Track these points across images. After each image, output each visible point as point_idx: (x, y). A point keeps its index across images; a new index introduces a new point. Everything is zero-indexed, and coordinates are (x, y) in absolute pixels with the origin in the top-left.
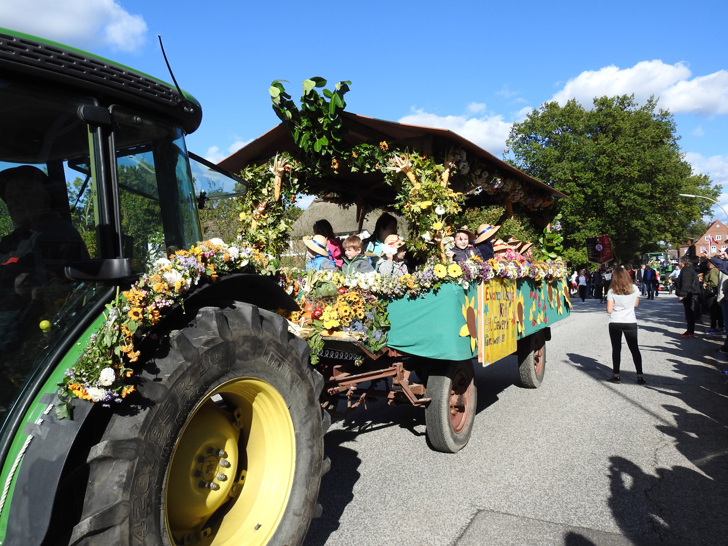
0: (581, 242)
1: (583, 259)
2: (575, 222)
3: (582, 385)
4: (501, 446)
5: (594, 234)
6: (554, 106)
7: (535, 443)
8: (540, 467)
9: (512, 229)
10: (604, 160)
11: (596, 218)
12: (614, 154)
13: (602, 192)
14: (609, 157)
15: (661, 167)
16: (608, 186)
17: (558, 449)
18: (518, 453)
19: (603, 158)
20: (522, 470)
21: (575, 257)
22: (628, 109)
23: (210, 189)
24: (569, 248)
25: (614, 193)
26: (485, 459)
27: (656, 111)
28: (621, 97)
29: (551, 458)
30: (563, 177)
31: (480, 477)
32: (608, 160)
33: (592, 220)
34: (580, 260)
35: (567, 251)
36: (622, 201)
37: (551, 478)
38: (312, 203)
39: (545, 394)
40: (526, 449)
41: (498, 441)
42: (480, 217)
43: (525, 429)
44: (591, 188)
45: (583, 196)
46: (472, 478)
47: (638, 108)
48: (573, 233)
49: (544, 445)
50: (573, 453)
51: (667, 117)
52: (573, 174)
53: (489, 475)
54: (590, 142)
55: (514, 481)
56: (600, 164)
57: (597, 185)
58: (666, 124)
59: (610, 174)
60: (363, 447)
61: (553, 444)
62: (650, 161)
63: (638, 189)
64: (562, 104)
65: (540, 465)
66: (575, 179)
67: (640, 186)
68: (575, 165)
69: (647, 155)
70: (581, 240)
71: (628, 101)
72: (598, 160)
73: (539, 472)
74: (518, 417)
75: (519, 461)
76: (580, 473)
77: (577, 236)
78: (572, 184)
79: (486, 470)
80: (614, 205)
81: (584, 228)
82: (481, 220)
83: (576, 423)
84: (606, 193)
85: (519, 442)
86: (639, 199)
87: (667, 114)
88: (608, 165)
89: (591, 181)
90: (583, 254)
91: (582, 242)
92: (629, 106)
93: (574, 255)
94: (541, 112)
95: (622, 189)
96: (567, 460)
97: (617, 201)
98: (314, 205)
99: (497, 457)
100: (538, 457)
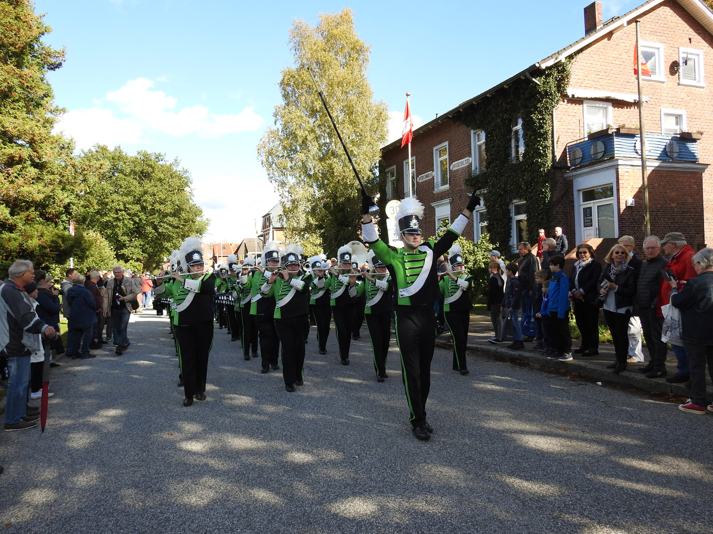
0: (128, 256)
6: (104, 149)
11: (139, 239)
15: (184, 207)
22: (161, 163)
27: (180, 168)
28: (156, 154)
30: (118, 207)
36: (159, 229)
44: (138, 217)
45: (132, 223)
47: (168, 164)
51: (187, 174)
54: (135, 183)
58: (186, 178)
62: (177, 202)
63: (170, 222)
64: (111, 149)
66: (126, 209)
67: (171, 219)
68: (126, 199)
69: (175, 198)
71: (162, 157)
72: (144, 198)
77: (125, 251)
78: (123, 212)
80: (153, 231)
86: (171, 228)
87: (186, 171)
92: (162, 160)
94: (94, 150)
97: (155, 228)
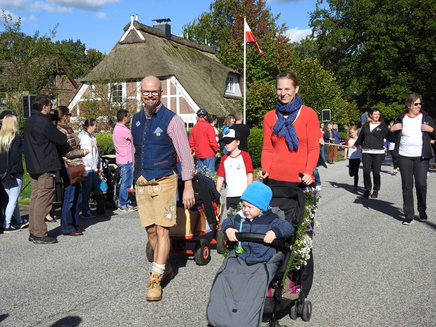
1: (393, 114)
2: (387, 76)
3: (412, 231)
4: (343, 290)
5: (404, 89)
7: (378, 286)
8: (389, 311)
9: (324, 79)
10: (419, 13)
12: (429, 7)
13: (415, 47)
14: (423, 11)
16: (421, 41)
17: (403, 293)
18: (363, 297)
19: (418, 12)
20: (370, 313)
21: (384, 112)
23: (6, 24)
24: (379, 103)
25: (425, 48)
26: (328, 302)
29: (398, 301)
31: (327, 320)
32: (422, 13)
33: (403, 75)
34: (390, 115)
35: (376, 106)
37: (404, 322)
38: (117, 45)
39: (377, 239)
40: (370, 292)
41: (339, 285)
42: (292, 66)
43: (364, 273)
46: (319, 322)
48: (383, 87)
49: (388, 289)
50: (420, 296)
52: (387, 26)
53: (336, 319)
55: (364, 324)
56: (414, 17)
57: (410, 39)
59: (423, 28)
60: (193, 290)
61: (397, 287)
65: (389, 309)
70: (391, 95)
73: (389, 315)
74: (354, 261)
75: (365, 305)
76: (433, 317)
79: (332, 314)
81: (395, 83)
82: (293, 69)
83: (416, 268)
84: (419, 48)
85: (360, 286)
88: (422, 18)
89: (405, 34)
90: (393, 109)
91: (392, 96)
93: (383, 110)
95: (434, 44)
96: (417, 304)
98: (118, 47)
99: (341, 301)
100: (384, 301)
